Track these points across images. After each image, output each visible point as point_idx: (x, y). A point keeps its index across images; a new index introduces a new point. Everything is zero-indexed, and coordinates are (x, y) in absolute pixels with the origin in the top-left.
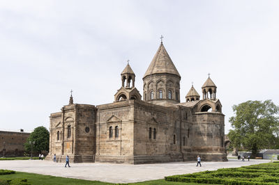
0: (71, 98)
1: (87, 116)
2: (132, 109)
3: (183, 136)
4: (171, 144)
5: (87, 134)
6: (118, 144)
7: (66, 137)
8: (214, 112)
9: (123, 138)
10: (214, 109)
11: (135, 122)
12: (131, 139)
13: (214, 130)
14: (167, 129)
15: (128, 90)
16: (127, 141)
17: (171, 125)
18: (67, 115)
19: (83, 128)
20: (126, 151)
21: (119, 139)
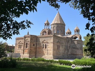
0: (28, 32)
1: (34, 40)
2: (52, 38)
3: (68, 49)
4: (64, 52)
5: (34, 47)
6: (46, 51)
7: (25, 48)
8: (79, 40)
9: (49, 49)
10: (79, 38)
11: (53, 43)
12: (52, 49)
13: (79, 47)
14: (63, 46)
15: (47, 30)
16: (50, 50)
17: (64, 44)
18: (26, 39)
19: (32, 44)
20: (49, 54)
21: (47, 49)
